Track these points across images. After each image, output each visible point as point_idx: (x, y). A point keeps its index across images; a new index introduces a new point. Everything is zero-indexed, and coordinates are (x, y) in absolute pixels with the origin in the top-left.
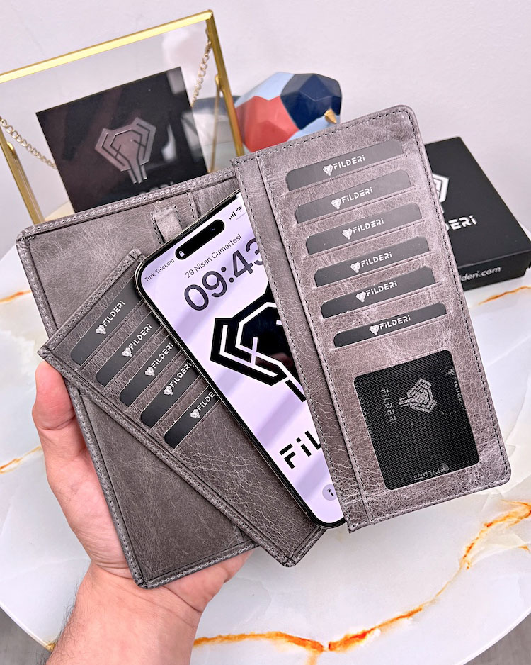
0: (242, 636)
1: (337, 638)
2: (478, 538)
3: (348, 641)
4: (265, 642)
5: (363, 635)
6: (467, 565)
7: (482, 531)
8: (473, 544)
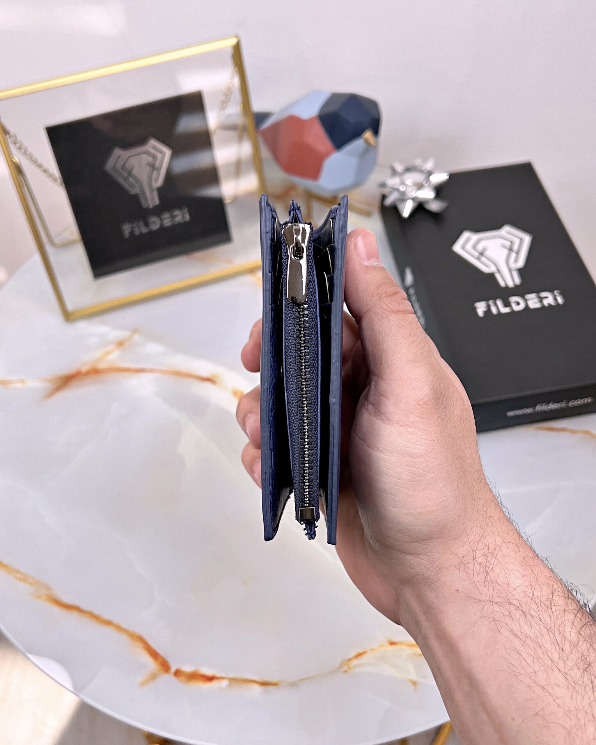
0: (108, 623)
1: (187, 668)
2: (372, 650)
3: (194, 676)
4: (125, 638)
5: (210, 679)
6: (345, 668)
7: (382, 646)
8: (364, 653)
